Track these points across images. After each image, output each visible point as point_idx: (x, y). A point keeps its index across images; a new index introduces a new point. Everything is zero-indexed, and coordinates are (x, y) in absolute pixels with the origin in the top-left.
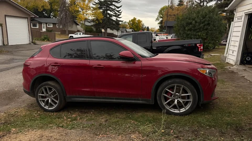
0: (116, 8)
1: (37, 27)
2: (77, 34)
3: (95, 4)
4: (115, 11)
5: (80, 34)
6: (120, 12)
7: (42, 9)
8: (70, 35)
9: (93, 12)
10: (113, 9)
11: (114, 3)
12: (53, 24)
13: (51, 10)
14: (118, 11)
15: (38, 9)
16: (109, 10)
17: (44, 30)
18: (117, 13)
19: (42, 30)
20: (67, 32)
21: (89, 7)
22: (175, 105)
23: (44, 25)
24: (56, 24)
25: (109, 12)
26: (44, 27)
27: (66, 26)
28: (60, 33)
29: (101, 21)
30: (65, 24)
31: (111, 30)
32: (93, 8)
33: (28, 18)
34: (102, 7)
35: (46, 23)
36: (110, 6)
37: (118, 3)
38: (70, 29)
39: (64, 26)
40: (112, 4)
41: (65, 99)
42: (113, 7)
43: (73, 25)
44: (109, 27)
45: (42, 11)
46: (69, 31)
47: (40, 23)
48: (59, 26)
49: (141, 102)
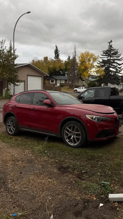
0: (118, 65)
1: (54, 83)
2: (80, 88)
3: (99, 62)
4: (117, 68)
5: (82, 88)
6: (121, 68)
7: (59, 69)
8: (75, 89)
9: (96, 69)
10: (115, 66)
11: (116, 61)
12: (65, 80)
13: (66, 69)
14: (119, 68)
15: (56, 70)
16: (111, 67)
17: (58, 85)
18: (119, 69)
19: (57, 85)
20: (74, 86)
21: (93, 65)
22: (71, 140)
23: (58, 82)
24: (66, 80)
25: (111, 69)
26: (58, 83)
27: (74, 82)
28: (69, 87)
29: (102, 77)
30: (73, 81)
31: (112, 85)
32: (97, 66)
33: (42, 77)
34: (105, 65)
35: (60, 80)
36: (113, 64)
37: (120, 60)
38: (76, 84)
39: (72, 82)
40: (114, 62)
41: (18, 129)
42: (115, 65)
43: (79, 81)
44: (110, 82)
45: (59, 71)
46: (75, 86)
47: (56, 80)
48: (69, 82)
49: (54, 135)
